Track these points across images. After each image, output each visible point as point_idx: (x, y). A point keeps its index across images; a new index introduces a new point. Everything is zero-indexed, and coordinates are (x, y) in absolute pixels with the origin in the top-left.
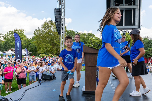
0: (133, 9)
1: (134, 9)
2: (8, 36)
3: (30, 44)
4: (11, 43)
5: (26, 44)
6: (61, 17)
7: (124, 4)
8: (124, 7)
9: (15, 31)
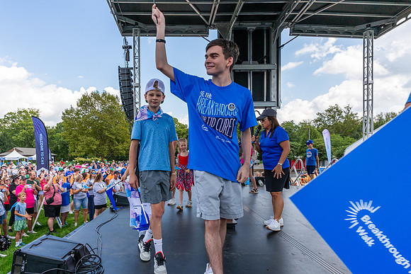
0: (267, 70)
1: (269, 72)
2: (6, 122)
3: (52, 138)
4: (13, 137)
6: (134, 84)
7: (251, 62)
8: (251, 66)
9: (20, 112)
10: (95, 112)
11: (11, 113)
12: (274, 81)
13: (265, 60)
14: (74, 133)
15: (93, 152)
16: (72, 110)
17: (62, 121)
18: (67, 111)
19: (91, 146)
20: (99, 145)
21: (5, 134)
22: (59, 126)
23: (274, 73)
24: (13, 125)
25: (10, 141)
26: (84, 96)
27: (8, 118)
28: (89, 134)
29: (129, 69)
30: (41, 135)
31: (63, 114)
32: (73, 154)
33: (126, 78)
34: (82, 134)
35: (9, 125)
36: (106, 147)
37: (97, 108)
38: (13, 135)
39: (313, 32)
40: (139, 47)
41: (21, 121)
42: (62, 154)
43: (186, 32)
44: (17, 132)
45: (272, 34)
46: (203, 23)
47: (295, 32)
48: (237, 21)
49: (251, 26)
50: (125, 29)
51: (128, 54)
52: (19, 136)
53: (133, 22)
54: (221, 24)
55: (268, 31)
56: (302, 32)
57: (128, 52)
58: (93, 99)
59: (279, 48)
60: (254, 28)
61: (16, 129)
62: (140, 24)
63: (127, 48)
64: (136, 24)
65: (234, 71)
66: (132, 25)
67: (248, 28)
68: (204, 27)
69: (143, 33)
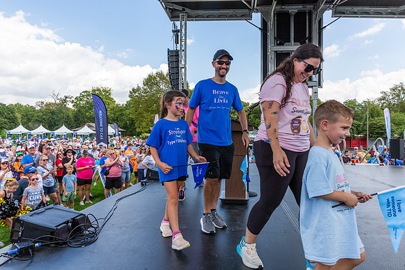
2: (81, 100)
3: (122, 115)
4: (87, 114)
5: (115, 114)
6: (180, 66)
7: (293, 43)
8: (292, 47)
9: (94, 91)
10: (160, 91)
11: (86, 92)
13: (307, 41)
14: (139, 110)
16: (139, 89)
17: (129, 99)
18: (134, 90)
21: (79, 111)
22: (129, 104)
24: (87, 103)
26: (149, 76)
27: (83, 96)
28: (153, 112)
29: (177, 52)
30: (100, 112)
31: (130, 92)
32: (138, 130)
34: (148, 111)
35: (84, 102)
37: (161, 87)
38: (87, 111)
39: (355, 13)
40: (186, 30)
42: (131, 130)
43: (231, 16)
44: (90, 109)
45: (314, 16)
46: (247, 8)
47: (337, 14)
48: (277, 4)
49: (293, 9)
50: (173, 15)
51: (177, 38)
52: (92, 113)
53: (180, 8)
54: (264, 8)
55: (310, 13)
56: (344, 13)
57: (178, 35)
58: (158, 79)
59: (321, 29)
60: (296, 11)
61: (90, 106)
62: (187, 10)
63: (176, 32)
64: (184, 10)
65: (276, 52)
66: (180, 11)
67: (290, 11)
68: (247, 11)
69: (190, 17)
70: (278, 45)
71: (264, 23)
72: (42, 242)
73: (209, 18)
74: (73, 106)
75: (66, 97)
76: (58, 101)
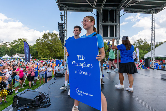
0: (115, 25)
2: (13, 44)
3: (32, 50)
6: (64, 29)
7: (109, 22)
8: (109, 23)
9: (19, 40)
10: (49, 40)
11: (15, 40)
12: (118, 29)
13: (114, 21)
14: (40, 48)
15: (48, 55)
16: (40, 39)
17: (36, 43)
18: (38, 40)
19: (47, 53)
20: (50, 53)
21: (13, 48)
22: (35, 45)
23: (118, 26)
24: (16, 45)
25: (15, 51)
26: (45, 34)
27: (14, 42)
28: (46, 49)
29: (62, 24)
30: (27, 49)
31: (36, 40)
32: (40, 56)
33: (61, 27)
34: (44, 48)
35: (15, 45)
36: (53, 54)
37: (50, 39)
38: (16, 48)
39: (132, 11)
40: (66, 15)
41: (19, 43)
42: (35, 56)
43: (85, 10)
44: (18, 47)
45: (117, 12)
46: (91, 7)
47: (126, 11)
48: (104, 6)
49: (109, 9)
50: (61, 9)
51: (62, 18)
52: (19, 49)
53: (64, 6)
54: (98, 7)
55: (116, 10)
56: (128, 11)
57: (62, 17)
58: (48, 35)
59: (119, 17)
61: (17, 46)
62: (67, 7)
63: (62, 15)
64: (66, 7)
65: (103, 25)
66: (64, 7)
67: (108, 9)
68: (91, 8)
69: (68, 10)
70: (103, 22)
71: (98, 14)
72: (29, 106)
73: (76, 10)
74: (10, 46)
75: (7, 43)
76: (3, 44)
